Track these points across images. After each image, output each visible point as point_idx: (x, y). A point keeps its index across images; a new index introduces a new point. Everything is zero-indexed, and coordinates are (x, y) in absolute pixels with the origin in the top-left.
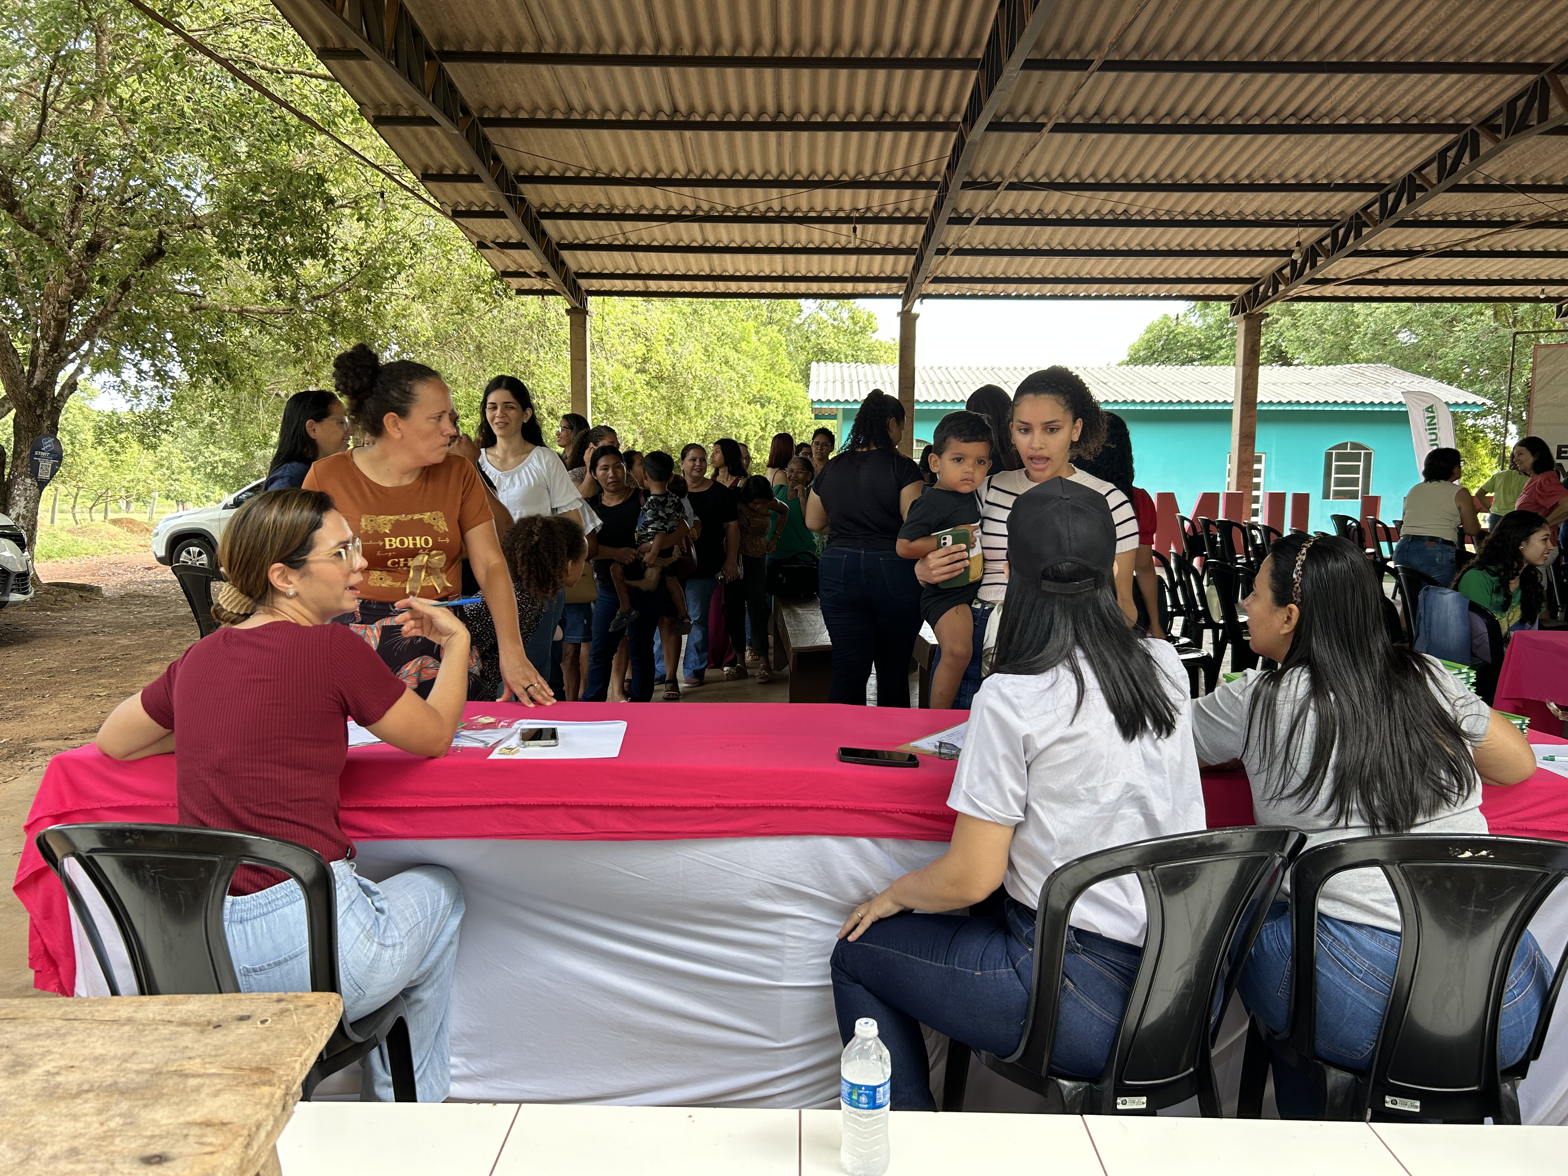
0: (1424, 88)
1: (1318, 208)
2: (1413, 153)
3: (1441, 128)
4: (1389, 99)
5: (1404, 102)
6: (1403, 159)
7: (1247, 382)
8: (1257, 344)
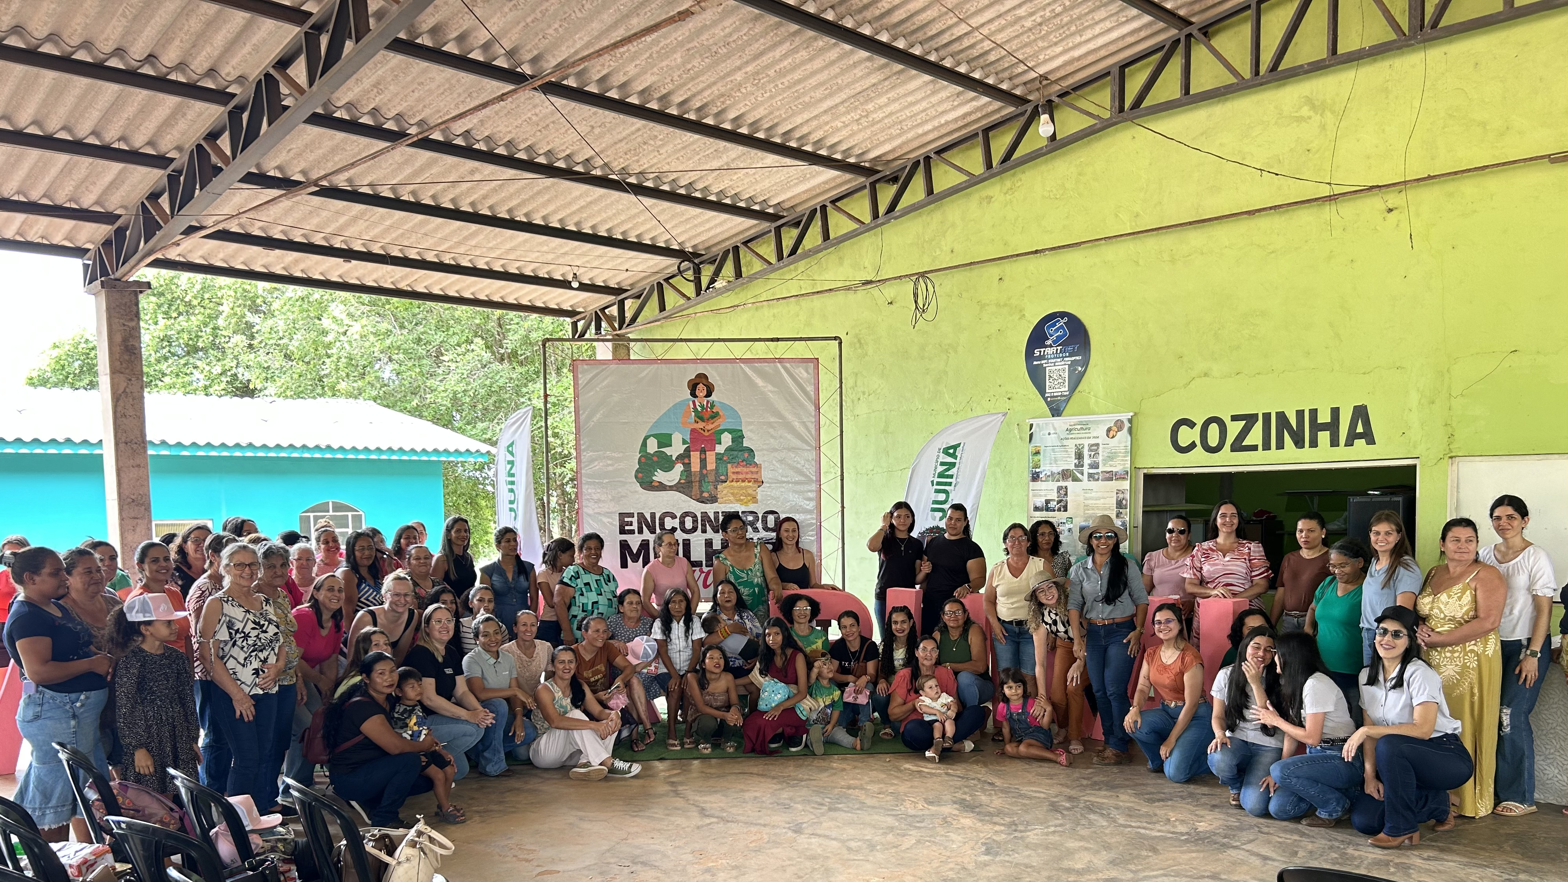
7: (121, 403)
8: (131, 336)
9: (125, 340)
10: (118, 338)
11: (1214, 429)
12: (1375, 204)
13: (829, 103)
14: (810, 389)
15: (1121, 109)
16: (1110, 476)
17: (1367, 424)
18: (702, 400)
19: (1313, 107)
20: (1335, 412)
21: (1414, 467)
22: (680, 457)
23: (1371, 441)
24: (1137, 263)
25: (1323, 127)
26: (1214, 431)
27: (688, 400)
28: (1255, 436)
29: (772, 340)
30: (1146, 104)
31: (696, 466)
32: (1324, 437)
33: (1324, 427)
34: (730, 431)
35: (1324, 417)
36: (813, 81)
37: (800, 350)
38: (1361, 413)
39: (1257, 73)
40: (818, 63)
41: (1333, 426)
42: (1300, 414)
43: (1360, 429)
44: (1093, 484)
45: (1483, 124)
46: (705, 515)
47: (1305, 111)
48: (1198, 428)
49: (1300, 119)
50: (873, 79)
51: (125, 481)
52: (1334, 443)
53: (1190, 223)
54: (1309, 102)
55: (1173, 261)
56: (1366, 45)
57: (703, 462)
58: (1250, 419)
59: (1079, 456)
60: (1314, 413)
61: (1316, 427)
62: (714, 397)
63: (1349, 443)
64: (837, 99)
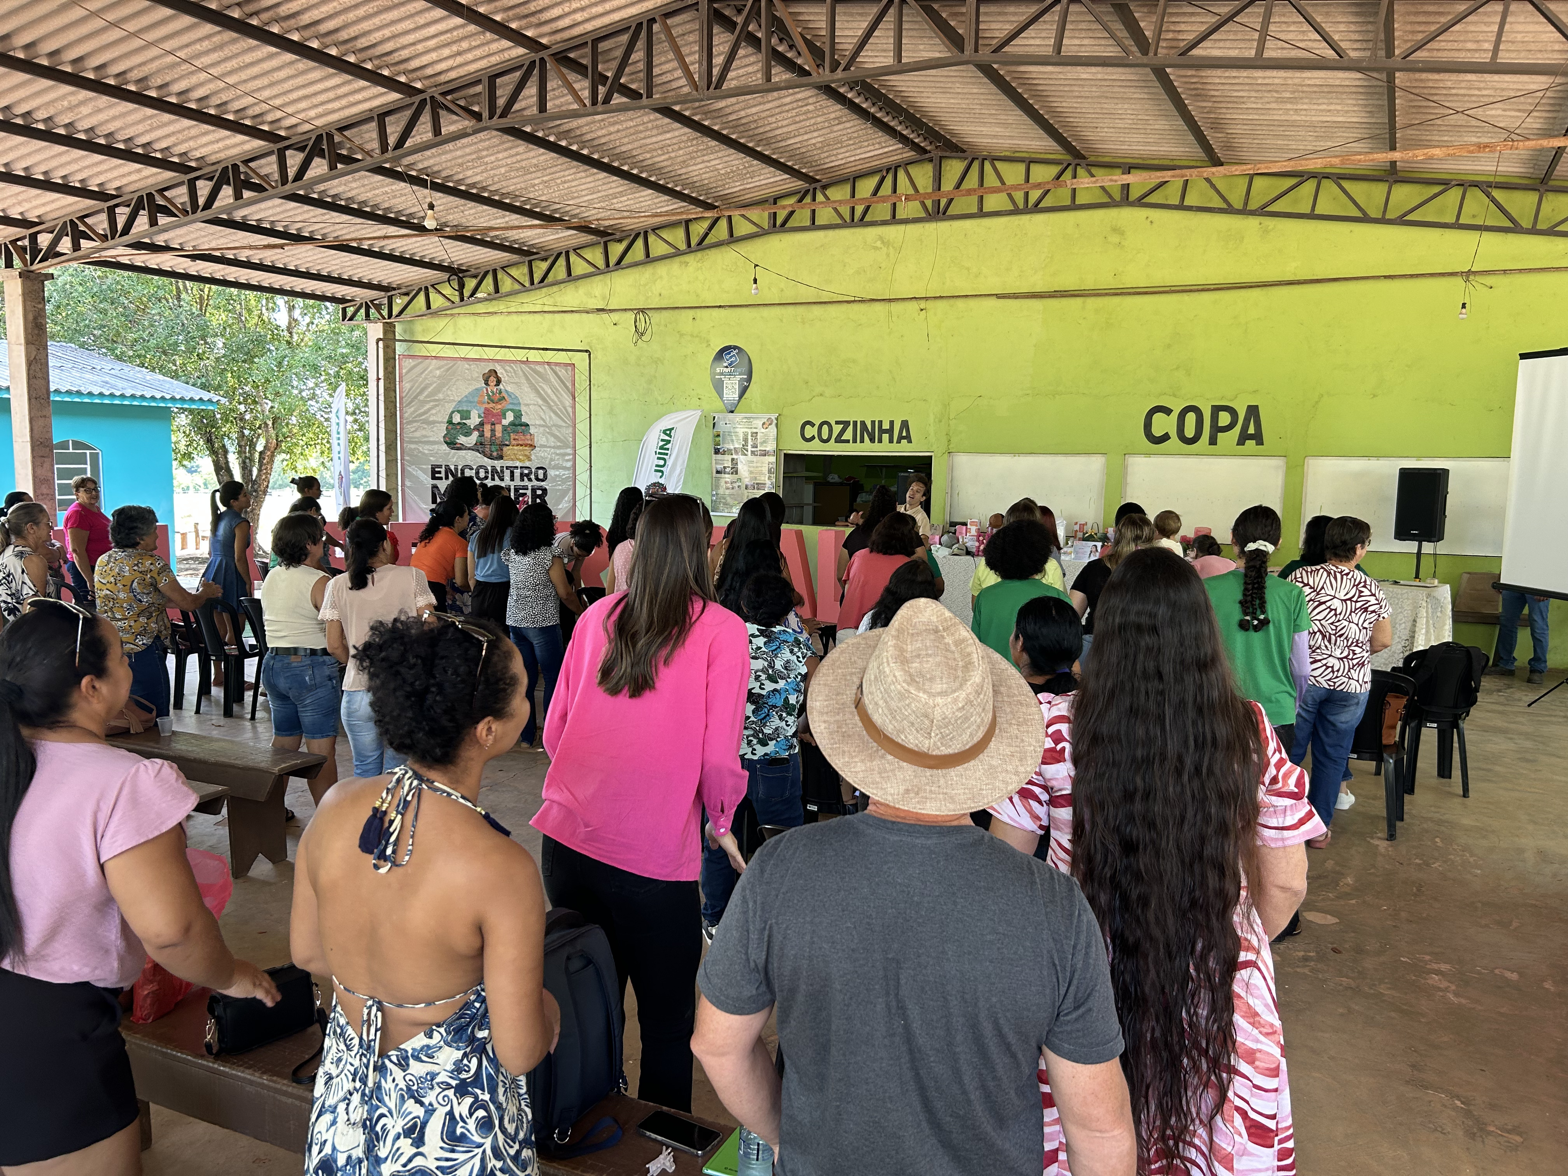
0: (412, 26)
1: (175, 145)
2: (336, 105)
3: (390, 83)
4: (365, 26)
5: (377, 36)
6: (320, 110)
7: (33, 367)
8: (39, 315)
9: (35, 318)
10: (31, 317)
11: (825, 428)
12: (914, 306)
13: (589, 197)
14: (569, 385)
15: (775, 225)
16: (765, 454)
17: (908, 431)
18: (492, 388)
19: (883, 242)
20: (892, 423)
21: (931, 457)
22: (476, 428)
23: (910, 441)
24: (781, 321)
25: (888, 255)
26: (825, 429)
27: (482, 388)
28: (848, 435)
29: (543, 349)
30: (788, 225)
31: (488, 434)
32: (886, 437)
33: (886, 431)
34: (512, 410)
35: (886, 426)
36: (583, 187)
37: (562, 357)
38: (905, 424)
39: (853, 220)
40: (589, 179)
41: (890, 431)
42: (873, 422)
43: (904, 434)
44: (754, 458)
45: (968, 269)
46: (494, 469)
47: (879, 244)
48: (816, 427)
49: (876, 248)
50: (621, 189)
51: (35, 428)
52: (891, 441)
53: (814, 303)
54: (881, 238)
55: (803, 323)
56: (911, 217)
57: (493, 431)
58: (846, 424)
59: (746, 440)
60: (880, 422)
61: (882, 431)
62: (501, 386)
63: (899, 442)
64: (595, 196)
